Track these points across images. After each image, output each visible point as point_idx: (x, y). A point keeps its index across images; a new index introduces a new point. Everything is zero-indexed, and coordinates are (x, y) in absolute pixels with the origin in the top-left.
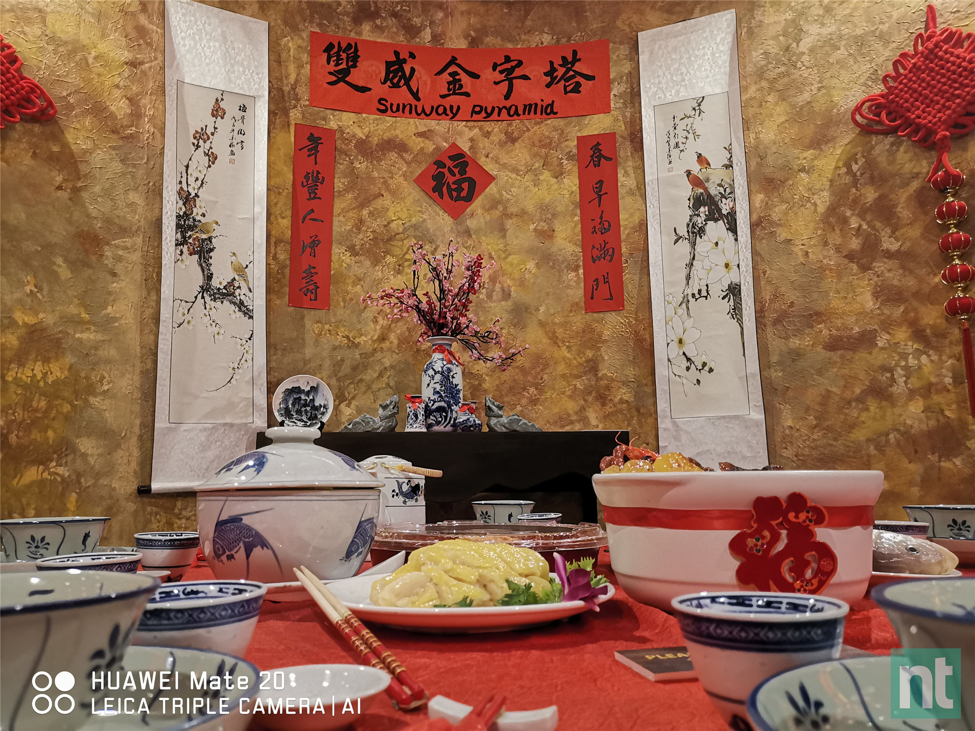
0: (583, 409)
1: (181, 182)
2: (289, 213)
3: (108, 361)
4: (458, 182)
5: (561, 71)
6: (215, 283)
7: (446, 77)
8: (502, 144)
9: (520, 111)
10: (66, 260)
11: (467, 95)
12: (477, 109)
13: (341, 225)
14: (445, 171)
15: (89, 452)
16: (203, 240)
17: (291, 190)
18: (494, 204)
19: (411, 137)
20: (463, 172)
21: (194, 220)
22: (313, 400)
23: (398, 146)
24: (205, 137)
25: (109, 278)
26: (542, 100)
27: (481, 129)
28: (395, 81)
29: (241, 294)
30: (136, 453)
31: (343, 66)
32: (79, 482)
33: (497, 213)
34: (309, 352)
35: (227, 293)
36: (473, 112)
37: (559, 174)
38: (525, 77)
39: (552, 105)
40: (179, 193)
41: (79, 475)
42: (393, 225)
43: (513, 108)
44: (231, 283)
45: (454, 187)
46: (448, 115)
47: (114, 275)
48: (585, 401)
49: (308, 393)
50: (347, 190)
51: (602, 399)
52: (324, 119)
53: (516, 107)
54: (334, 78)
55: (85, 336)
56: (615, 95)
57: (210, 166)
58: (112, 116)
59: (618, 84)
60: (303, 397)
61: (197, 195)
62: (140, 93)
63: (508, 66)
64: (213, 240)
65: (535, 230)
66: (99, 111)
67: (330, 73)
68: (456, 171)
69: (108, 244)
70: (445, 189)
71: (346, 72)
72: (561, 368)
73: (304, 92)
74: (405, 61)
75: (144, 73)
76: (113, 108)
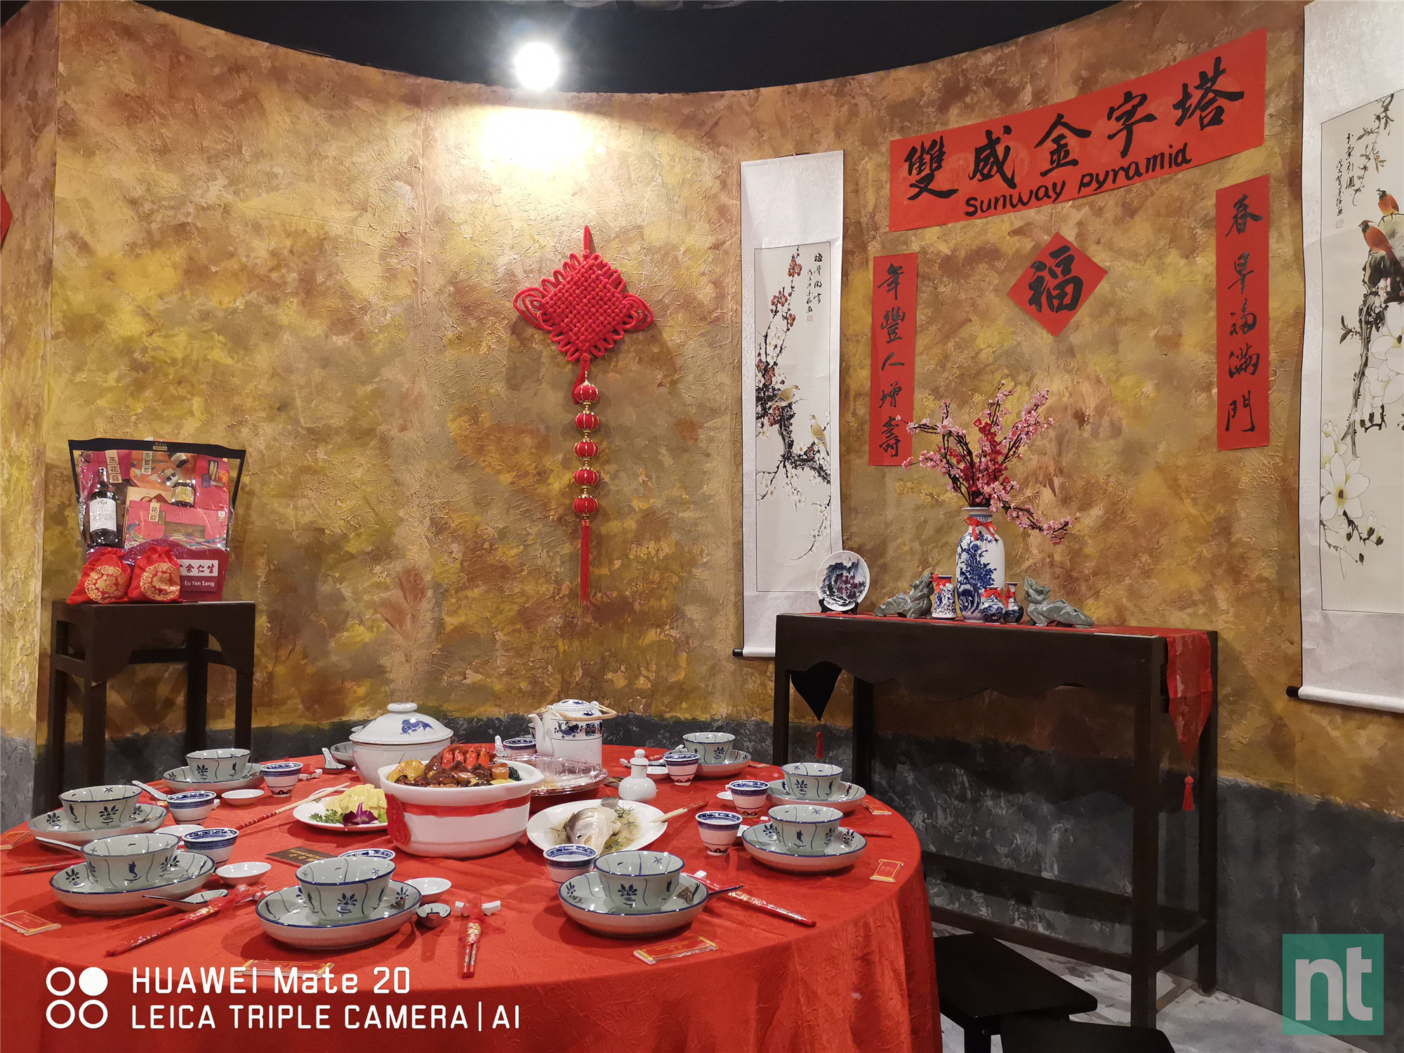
0: (1210, 586)
1: (759, 354)
2: (868, 362)
3: (706, 536)
4: (1061, 286)
5: (1196, 95)
6: (796, 450)
7: (1049, 145)
8: (1118, 221)
9: (1142, 169)
10: (668, 450)
11: (1074, 163)
12: (1087, 179)
13: (923, 364)
14: (1045, 274)
15: (694, 617)
16: (783, 408)
17: (869, 334)
18: (1106, 306)
19: (1004, 238)
20: (1066, 271)
21: (774, 389)
22: (853, 577)
23: (986, 254)
24: (783, 300)
25: (703, 458)
26: (1171, 146)
27: (1092, 206)
28: (985, 171)
29: (820, 458)
30: (732, 618)
31: (927, 171)
32: (688, 643)
33: (1108, 320)
34: (890, 514)
35: (807, 460)
36: (1082, 185)
37: (1189, 253)
38: (1150, 118)
39: (1183, 151)
40: (758, 366)
41: (688, 638)
42: (983, 356)
43: (1133, 166)
44: (811, 448)
45: (1055, 293)
46: (1049, 197)
47: (708, 455)
48: (1214, 575)
49: (849, 570)
50: (931, 321)
51: (1235, 573)
52: (906, 243)
53: (1137, 164)
54: (917, 190)
55: (686, 515)
56: (1271, 116)
57: (788, 330)
58: (701, 304)
59: (1277, 96)
60: (845, 573)
61: (775, 364)
62: (724, 274)
63: (1128, 107)
64: (793, 406)
65: (1156, 337)
66: (688, 303)
67: (912, 186)
68: (1058, 270)
69: (701, 428)
70: (1044, 299)
71: (930, 178)
72: (1184, 530)
73: (883, 220)
74: (998, 140)
75: (726, 252)
76: (700, 297)
